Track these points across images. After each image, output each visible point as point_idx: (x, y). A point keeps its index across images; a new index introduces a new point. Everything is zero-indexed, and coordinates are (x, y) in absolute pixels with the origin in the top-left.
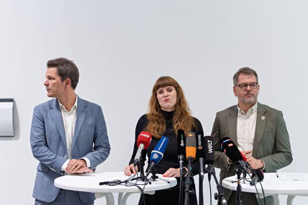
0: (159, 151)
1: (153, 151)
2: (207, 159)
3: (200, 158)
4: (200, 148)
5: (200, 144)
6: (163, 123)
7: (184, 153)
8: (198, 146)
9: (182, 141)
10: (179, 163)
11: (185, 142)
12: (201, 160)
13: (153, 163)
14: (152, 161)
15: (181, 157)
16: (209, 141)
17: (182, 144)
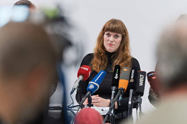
0: (95, 82)
1: (90, 82)
2: (137, 90)
3: (131, 90)
4: (132, 81)
5: (132, 77)
6: (105, 60)
7: (117, 85)
8: (130, 79)
9: (117, 75)
10: (112, 93)
11: (119, 76)
12: (131, 91)
13: (89, 92)
14: (88, 91)
15: (114, 88)
16: (141, 76)
17: (116, 77)
